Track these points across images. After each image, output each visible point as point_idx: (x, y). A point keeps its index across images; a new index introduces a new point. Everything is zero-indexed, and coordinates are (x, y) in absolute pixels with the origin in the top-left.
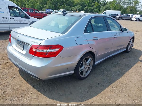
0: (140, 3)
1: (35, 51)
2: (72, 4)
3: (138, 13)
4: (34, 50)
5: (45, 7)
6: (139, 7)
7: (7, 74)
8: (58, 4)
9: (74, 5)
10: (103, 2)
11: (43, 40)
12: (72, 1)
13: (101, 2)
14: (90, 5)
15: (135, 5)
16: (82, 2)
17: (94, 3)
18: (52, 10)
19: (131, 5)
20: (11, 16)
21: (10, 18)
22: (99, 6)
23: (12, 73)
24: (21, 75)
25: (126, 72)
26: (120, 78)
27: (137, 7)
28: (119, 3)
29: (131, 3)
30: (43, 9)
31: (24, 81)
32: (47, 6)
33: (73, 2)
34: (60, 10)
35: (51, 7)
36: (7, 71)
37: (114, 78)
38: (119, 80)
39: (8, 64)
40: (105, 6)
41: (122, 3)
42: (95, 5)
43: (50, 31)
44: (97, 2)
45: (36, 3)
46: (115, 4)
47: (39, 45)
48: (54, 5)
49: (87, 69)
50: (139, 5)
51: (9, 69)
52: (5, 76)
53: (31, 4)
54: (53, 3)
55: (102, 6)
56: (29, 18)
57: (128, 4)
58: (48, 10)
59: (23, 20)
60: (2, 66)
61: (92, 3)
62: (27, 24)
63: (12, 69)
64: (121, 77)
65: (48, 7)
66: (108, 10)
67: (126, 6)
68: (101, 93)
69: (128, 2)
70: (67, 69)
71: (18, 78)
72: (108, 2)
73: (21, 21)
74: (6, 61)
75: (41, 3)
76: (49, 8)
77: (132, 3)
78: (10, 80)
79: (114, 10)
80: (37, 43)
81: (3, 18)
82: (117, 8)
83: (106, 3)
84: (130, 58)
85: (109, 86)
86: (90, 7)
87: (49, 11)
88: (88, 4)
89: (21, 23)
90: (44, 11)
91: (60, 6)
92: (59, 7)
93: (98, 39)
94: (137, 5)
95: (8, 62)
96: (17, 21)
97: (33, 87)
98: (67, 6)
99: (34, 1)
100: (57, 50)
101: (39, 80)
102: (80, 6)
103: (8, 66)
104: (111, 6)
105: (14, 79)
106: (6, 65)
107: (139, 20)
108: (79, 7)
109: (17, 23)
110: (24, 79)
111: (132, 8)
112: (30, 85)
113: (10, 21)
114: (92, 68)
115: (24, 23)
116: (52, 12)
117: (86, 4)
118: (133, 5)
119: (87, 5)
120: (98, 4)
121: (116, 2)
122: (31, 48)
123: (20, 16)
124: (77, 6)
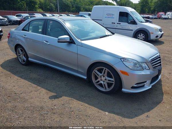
21: (118, 23)
56: (136, 24)
73: (127, 27)
81: (112, 23)
96: (123, 27)
113: (117, 26)
115: (129, 29)
123: (127, 22)
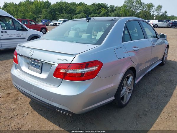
0: (154, 6)
1: (64, 72)
2: (74, 12)
3: (155, 18)
4: (62, 71)
5: (40, 17)
6: (153, 12)
7: (14, 110)
8: (57, 12)
9: (76, 12)
10: (111, 7)
11: (75, 55)
12: (73, 9)
13: (109, 8)
14: (96, 12)
15: (149, 9)
16: (86, 8)
17: (101, 10)
18: (50, 21)
19: (145, 9)
20: (2, 29)
21: (2, 32)
22: (107, 12)
23: (22, 108)
24: (34, 109)
25: (174, 90)
26: (171, 100)
27: (151, 11)
28: (130, 8)
29: (143, 7)
30: (37, 20)
31: (42, 118)
32: (42, 15)
33: (75, 9)
34: (60, 20)
35: (48, 17)
36: (13, 106)
37: (162, 100)
38: (170, 101)
39: (12, 96)
40: (114, 13)
41: (133, 8)
42: (101, 11)
43: (76, 43)
44: (103, 9)
45: (28, 12)
46: (125, 10)
47: (71, 63)
48: (51, 14)
49: (128, 91)
50: (153, 9)
51: (15, 103)
52: (11, 114)
53: (21, 15)
54: (50, 12)
55: (111, 12)
56: (27, 31)
57: (141, 8)
58: (44, 20)
59: (19, 34)
60: (3, 99)
61: (98, 9)
62: (25, 38)
63: (19, 102)
64: (170, 98)
65: (43, 17)
66: (118, 16)
67: (138, 11)
68: (156, 123)
69: (140, 7)
70: (108, 94)
71: (31, 115)
72: (117, 7)
73: (17, 36)
74: (6, 92)
75: (34, 13)
76: (46, 18)
77: (145, 7)
78: (22, 120)
79: (125, 16)
80: (67, 60)
82: (128, 13)
83: (115, 9)
84: (169, 72)
85: (161, 112)
86: (96, 14)
87: (46, 22)
88: (94, 10)
89: (17, 37)
90: (39, 22)
91: (59, 14)
92: (57, 17)
93: (138, 50)
94: (151, 9)
95: (10, 92)
96: (11, 35)
97: (59, 126)
98: (67, 15)
99: (25, 11)
100: (95, 68)
101: (71, 115)
102: (84, 13)
103: (11, 98)
104: (121, 12)
105: (27, 117)
106: (8, 98)
107: (157, 27)
108: (82, 15)
109: (12, 38)
110: (41, 115)
111: (146, 13)
112: (53, 124)
113: (2, 36)
114: (132, 89)
115: (20, 37)
116: (50, 22)
117: (91, 11)
118: (146, 9)
119: (92, 13)
120: (105, 10)
121: (127, 7)
122: (58, 69)
123: (15, 29)
124: (79, 14)
